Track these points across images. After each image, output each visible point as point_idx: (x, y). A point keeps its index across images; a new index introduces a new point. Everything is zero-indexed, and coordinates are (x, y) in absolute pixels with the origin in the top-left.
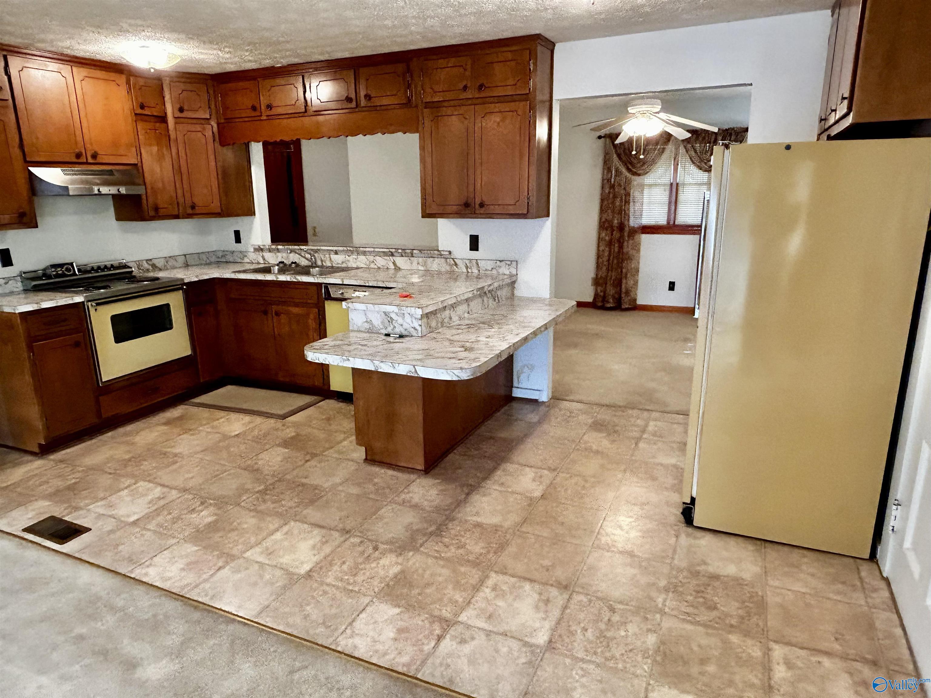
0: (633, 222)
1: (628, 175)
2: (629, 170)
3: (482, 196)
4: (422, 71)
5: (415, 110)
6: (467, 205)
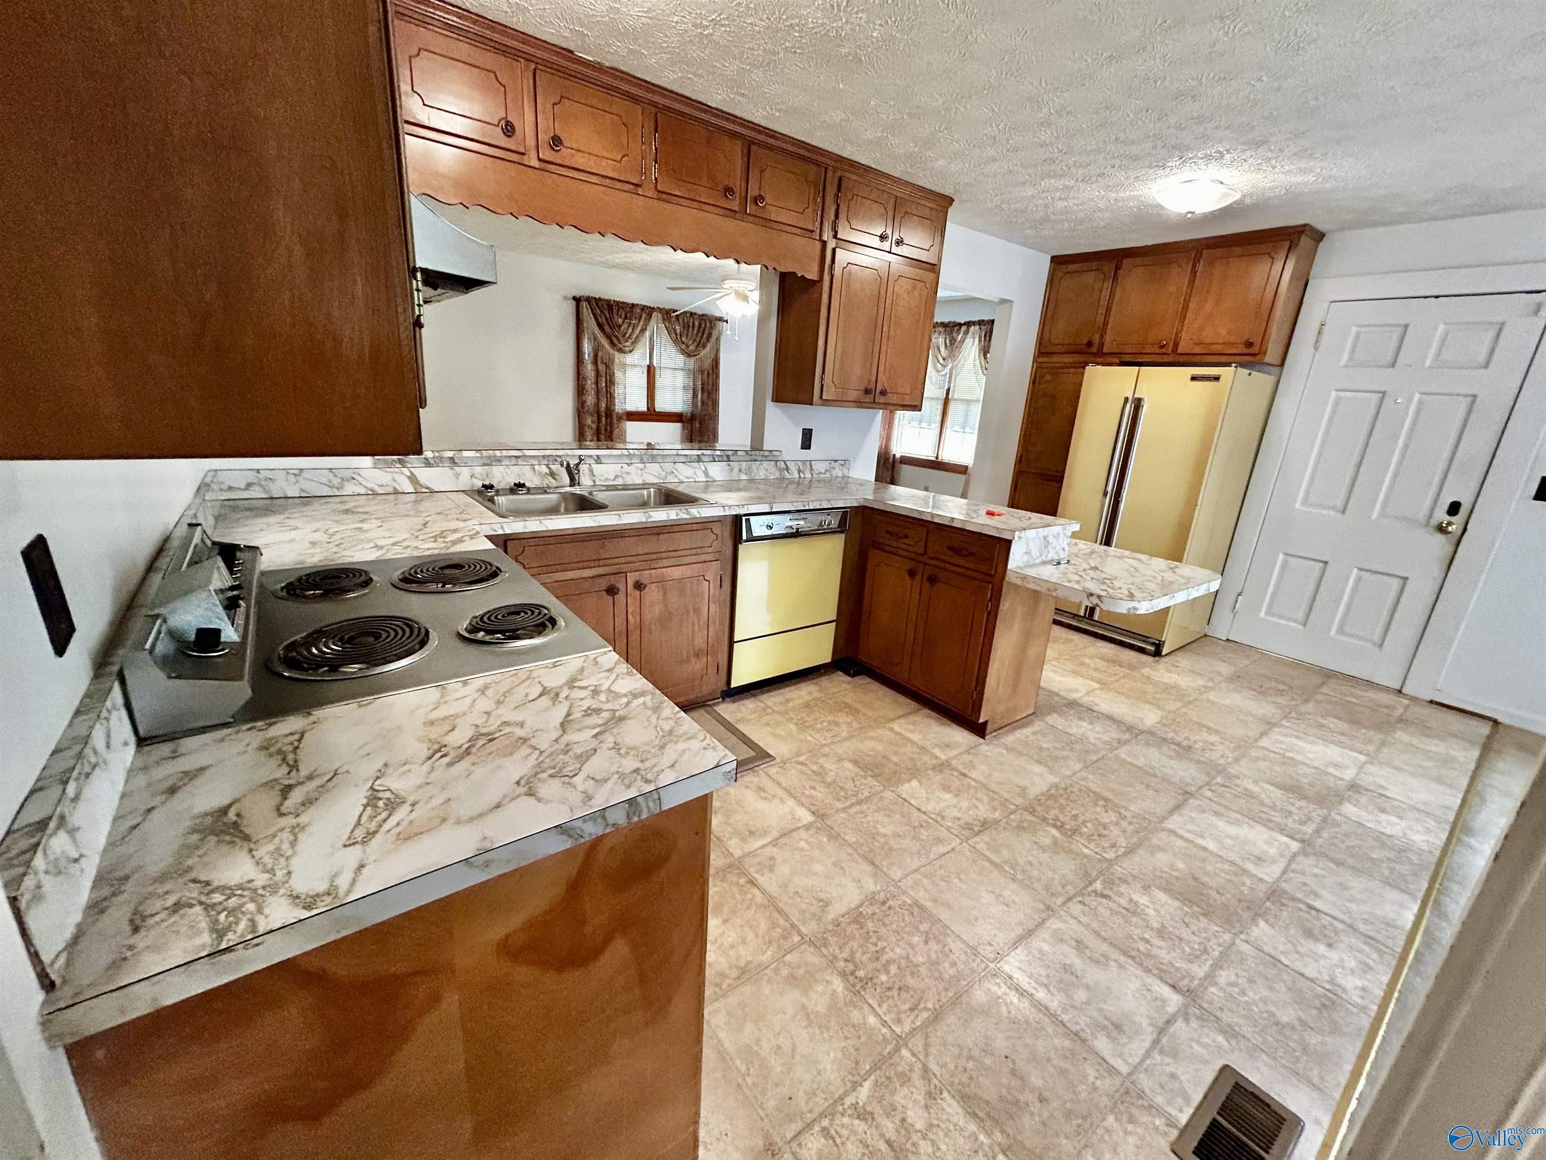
0: (619, 407)
1: (611, 351)
2: (612, 344)
3: (884, 381)
4: (839, 190)
5: (818, 245)
6: (867, 392)
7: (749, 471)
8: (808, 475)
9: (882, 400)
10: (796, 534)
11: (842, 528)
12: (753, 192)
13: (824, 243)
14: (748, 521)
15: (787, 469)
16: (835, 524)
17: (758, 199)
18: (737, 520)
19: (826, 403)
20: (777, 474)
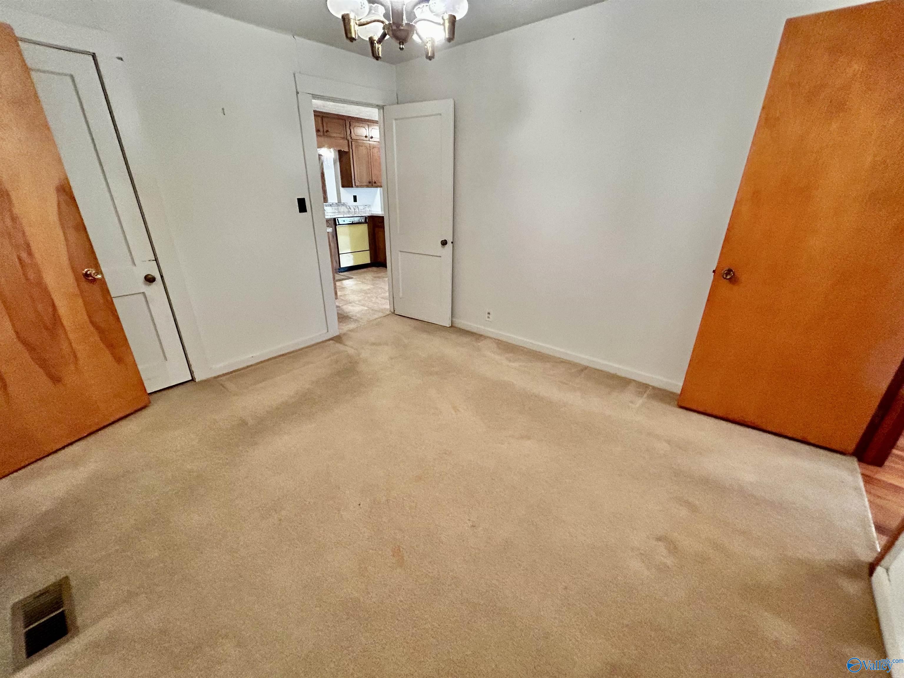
3: (374, 179)
4: (350, 126)
5: (346, 141)
6: (370, 182)
7: (338, 209)
8: (357, 210)
9: (375, 185)
10: (353, 224)
11: (366, 222)
12: (325, 129)
13: (348, 141)
14: (338, 220)
15: (350, 208)
16: (363, 221)
17: (327, 131)
18: (335, 219)
19: (357, 187)
20: (347, 210)
